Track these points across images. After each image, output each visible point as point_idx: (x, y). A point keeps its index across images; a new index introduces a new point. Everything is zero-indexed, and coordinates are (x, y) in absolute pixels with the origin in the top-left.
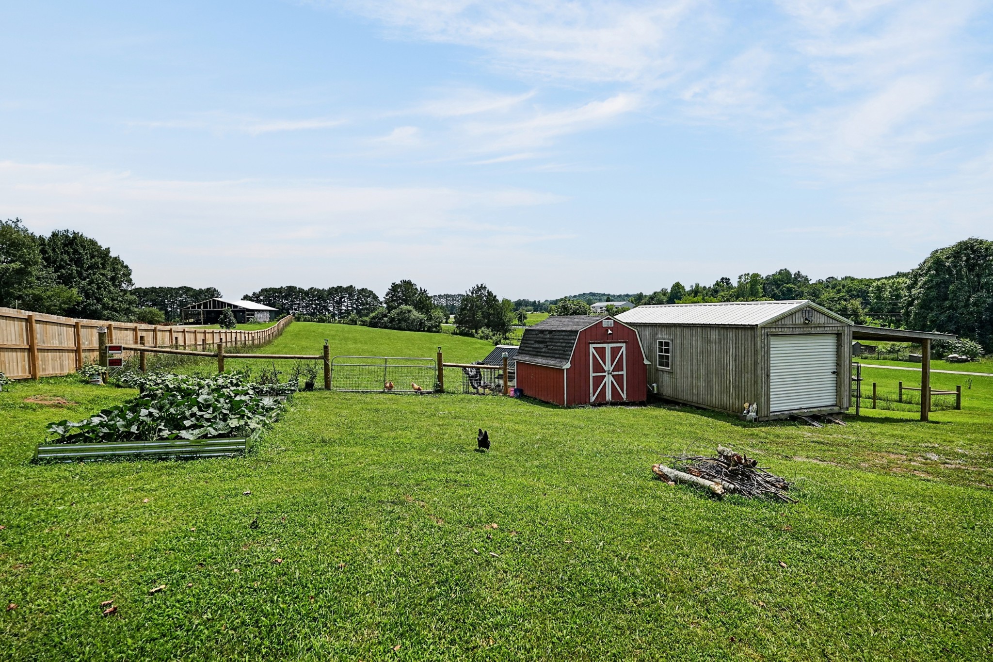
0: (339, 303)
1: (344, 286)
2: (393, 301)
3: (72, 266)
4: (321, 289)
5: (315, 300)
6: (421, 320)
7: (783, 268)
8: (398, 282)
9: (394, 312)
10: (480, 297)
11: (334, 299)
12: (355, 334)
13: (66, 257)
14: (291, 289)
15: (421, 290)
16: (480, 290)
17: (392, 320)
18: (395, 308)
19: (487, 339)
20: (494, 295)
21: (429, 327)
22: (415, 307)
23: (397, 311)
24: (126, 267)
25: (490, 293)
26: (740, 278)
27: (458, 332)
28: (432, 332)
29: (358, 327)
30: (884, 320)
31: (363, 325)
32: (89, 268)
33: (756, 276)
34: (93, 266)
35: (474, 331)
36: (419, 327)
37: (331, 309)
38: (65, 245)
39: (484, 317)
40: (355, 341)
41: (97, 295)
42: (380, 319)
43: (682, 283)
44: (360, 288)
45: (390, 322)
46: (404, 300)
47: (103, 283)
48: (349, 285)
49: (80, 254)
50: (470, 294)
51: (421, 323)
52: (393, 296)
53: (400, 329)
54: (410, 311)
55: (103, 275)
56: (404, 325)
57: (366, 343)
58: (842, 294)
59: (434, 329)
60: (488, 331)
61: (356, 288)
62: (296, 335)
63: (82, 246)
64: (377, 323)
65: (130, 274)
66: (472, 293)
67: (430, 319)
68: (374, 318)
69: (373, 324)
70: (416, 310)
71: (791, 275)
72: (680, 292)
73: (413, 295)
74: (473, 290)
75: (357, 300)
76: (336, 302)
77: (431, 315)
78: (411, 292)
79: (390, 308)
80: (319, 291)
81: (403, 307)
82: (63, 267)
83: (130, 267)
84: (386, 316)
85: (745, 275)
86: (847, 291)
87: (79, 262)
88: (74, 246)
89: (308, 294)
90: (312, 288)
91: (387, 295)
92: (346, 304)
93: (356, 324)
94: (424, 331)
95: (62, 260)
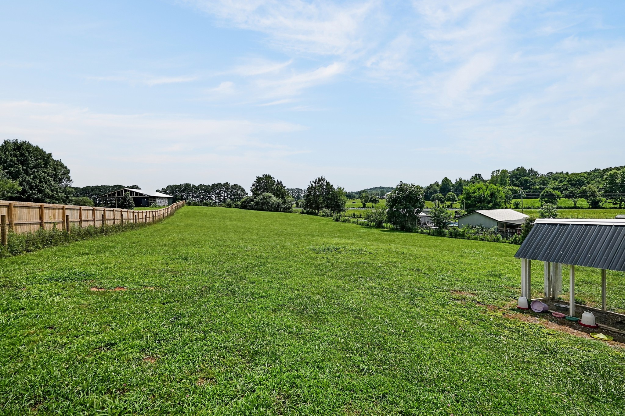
0: (219, 194)
1: (222, 183)
2: (258, 190)
3: (18, 165)
4: (207, 185)
5: (203, 193)
6: (278, 203)
7: (520, 166)
8: (261, 176)
9: (258, 198)
10: (321, 186)
11: (215, 192)
12: (230, 214)
13: (15, 159)
14: (187, 186)
15: (278, 181)
16: (321, 181)
17: (257, 203)
18: (259, 195)
19: (328, 216)
20: (331, 184)
21: (284, 208)
22: (274, 194)
23: (261, 196)
24: (66, 167)
25: (328, 183)
26: (493, 173)
27: (305, 212)
28: (286, 212)
29: (232, 209)
30: (616, 200)
31: (236, 207)
32: (34, 167)
33: (504, 171)
34: (37, 166)
35: (317, 211)
36: (277, 208)
37: (213, 198)
38: (14, 150)
39: (324, 201)
40: (231, 219)
41: (39, 187)
42: (248, 203)
43: (449, 178)
44: (233, 184)
45: (255, 205)
46: (265, 189)
47: (44, 178)
48: (225, 182)
49: (26, 156)
50: (313, 184)
51: (279, 206)
52: (258, 186)
53: (262, 210)
54: (270, 197)
55: (45, 172)
56: (265, 207)
57: (239, 221)
58: (564, 183)
59: (287, 210)
60: (328, 211)
61: (230, 184)
62: (186, 215)
63: (27, 151)
64: (246, 205)
65: (69, 173)
66: (315, 183)
67: (285, 202)
68: (244, 202)
69: (243, 207)
70: (275, 196)
71: (526, 171)
72: (448, 184)
73: (272, 186)
74: (316, 181)
75: (231, 192)
76: (217, 194)
77: (285, 200)
78: (271, 183)
79: (255, 195)
80: (205, 186)
81: (266, 194)
82: (12, 166)
83: (69, 168)
84: (252, 201)
85: (497, 171)
86: (568, 181)
87: (24, 162)
88: (21, 151)
89: (198, 189)
90: (201, 185)
91: (253, 186)
92: (223, 195)
93: (230, 207)
94: (280, 211)
95: (11, 161)
